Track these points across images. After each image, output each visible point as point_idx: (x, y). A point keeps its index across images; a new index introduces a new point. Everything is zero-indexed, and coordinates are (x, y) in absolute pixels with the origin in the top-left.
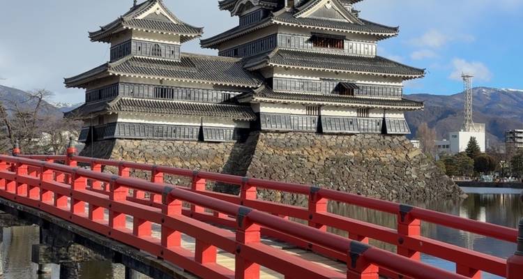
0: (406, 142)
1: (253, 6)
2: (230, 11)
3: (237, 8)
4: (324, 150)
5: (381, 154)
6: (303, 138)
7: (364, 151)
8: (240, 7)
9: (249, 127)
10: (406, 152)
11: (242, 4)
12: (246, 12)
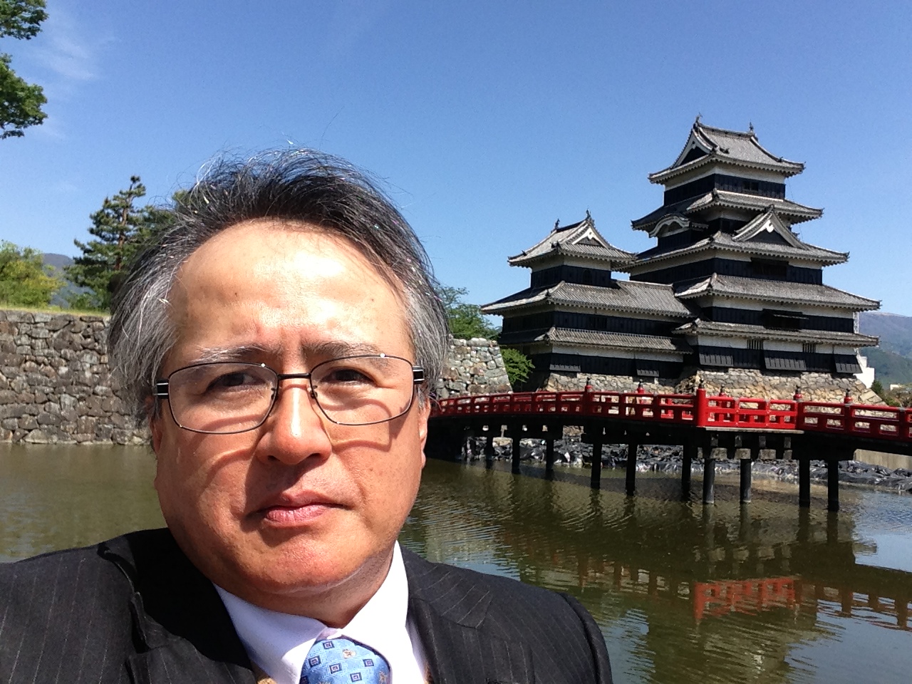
0: (857, 383)
1: (681, 227)
2: (648, 232)
3: (657, 229)
4: (767, 388)
5: (831, 395)
6: (743, 374)
7: (812, 392)
8: (661, 229)
9: (682, 361)
10: (858, 394)
11: (665, 226)
12: (668, 234)
